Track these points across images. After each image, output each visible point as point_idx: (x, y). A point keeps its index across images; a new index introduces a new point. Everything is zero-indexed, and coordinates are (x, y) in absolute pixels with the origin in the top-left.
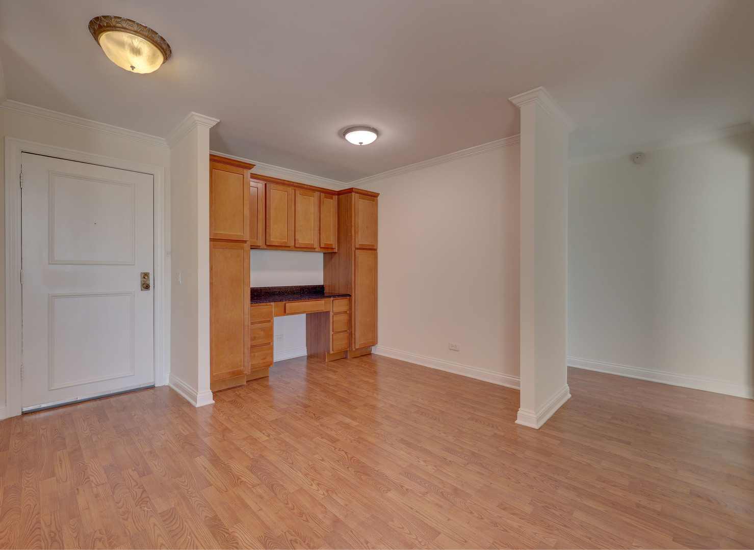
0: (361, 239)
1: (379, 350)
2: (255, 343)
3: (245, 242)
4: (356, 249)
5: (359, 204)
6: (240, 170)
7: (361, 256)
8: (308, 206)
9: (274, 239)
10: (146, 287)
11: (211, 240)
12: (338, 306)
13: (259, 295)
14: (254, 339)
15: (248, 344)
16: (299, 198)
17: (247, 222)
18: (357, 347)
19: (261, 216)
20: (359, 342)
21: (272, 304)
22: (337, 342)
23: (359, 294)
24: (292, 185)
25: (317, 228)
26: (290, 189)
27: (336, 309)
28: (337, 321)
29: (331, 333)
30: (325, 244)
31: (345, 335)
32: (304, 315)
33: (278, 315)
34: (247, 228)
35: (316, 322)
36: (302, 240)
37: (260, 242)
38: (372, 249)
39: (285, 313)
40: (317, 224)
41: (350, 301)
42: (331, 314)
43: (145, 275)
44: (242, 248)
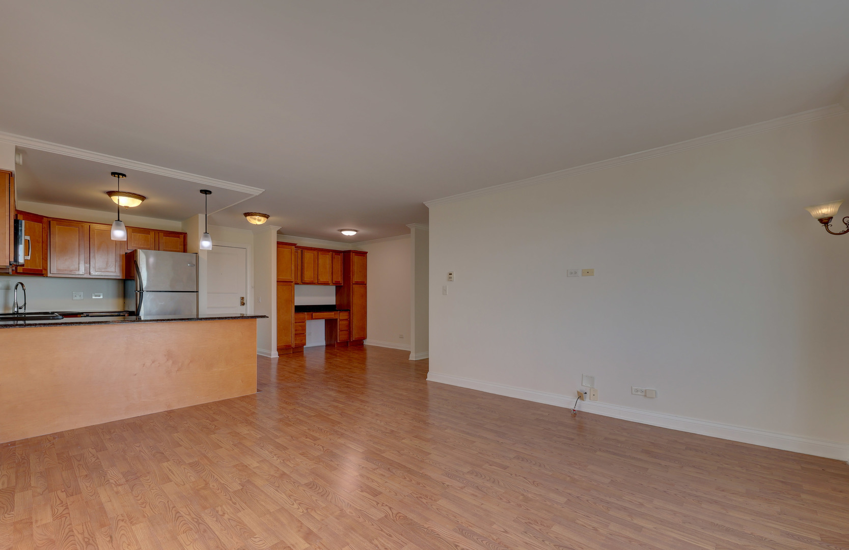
0: (356, 278)
1: (367, 342)
2: (298, 332)
3: (292, 282)
4: (353, 284)
5: (355, 259)
6: (290, 246)
7: (356, 289)
8: (325, 260)
9: (306, 279)
10: (243, 304)
11: (277, 281)
12: (342, 316)
13: (300, 309)
14: (296, 330)
15: (294, 332)
16: (320, 256)
17: (293, 272)
18: (354, 339)
19: (299, 268)
20: (355, 336)
21: (306, 313)
22: (341, 336)
23: (355, 309)
24: (317, 250)
25: (330, 273)
26: (315, 252)
27: (341, 318)
28: (342, 325)
29: (338, 331)
30: (336, 281)
31: (347, 332)
32: (324, 320)
33: (308, 320)
34: (293, 275)
35: (331, 326)
36: (322, 279)
37: (299, 281)
38: (363, 284)
39: (312, 319)
40: (331, 270)
41: (350, 313)
42: (338, 320)
43: (242, 298)
44: (291, 285)
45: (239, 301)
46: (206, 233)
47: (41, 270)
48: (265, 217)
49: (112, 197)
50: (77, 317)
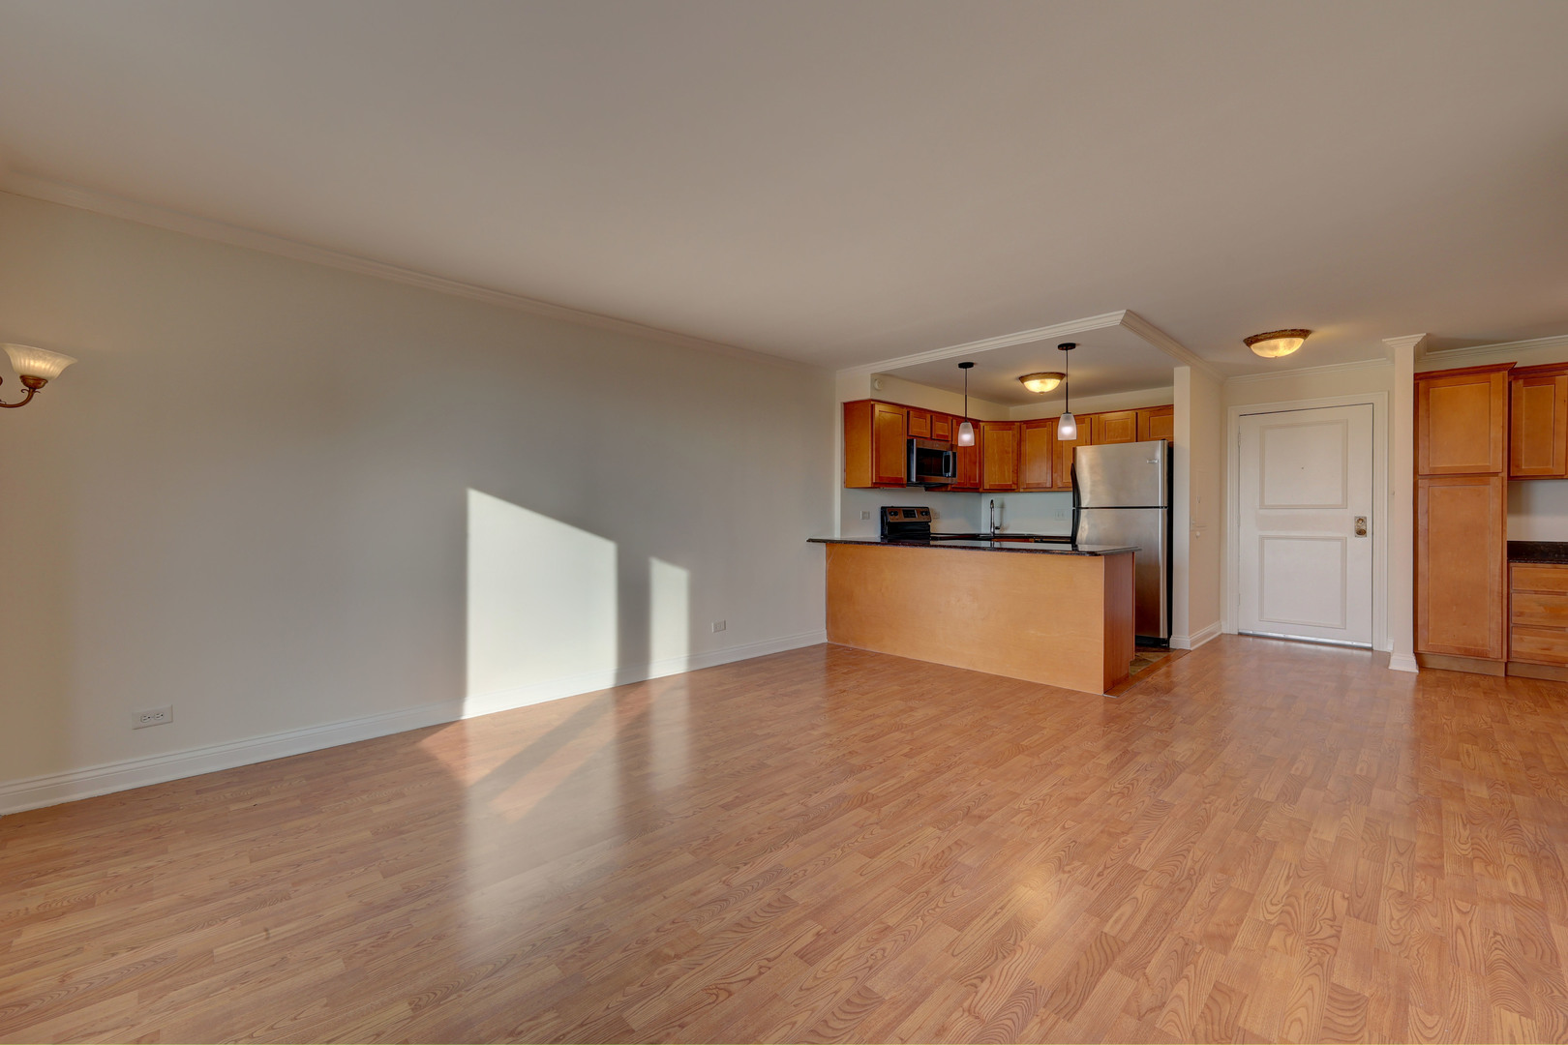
45: (1352, 527)
46: (1067, 412)
47: (1011, 485)
48: (1299, 336)
49: (1026, 383)
50: (1028, 541)
